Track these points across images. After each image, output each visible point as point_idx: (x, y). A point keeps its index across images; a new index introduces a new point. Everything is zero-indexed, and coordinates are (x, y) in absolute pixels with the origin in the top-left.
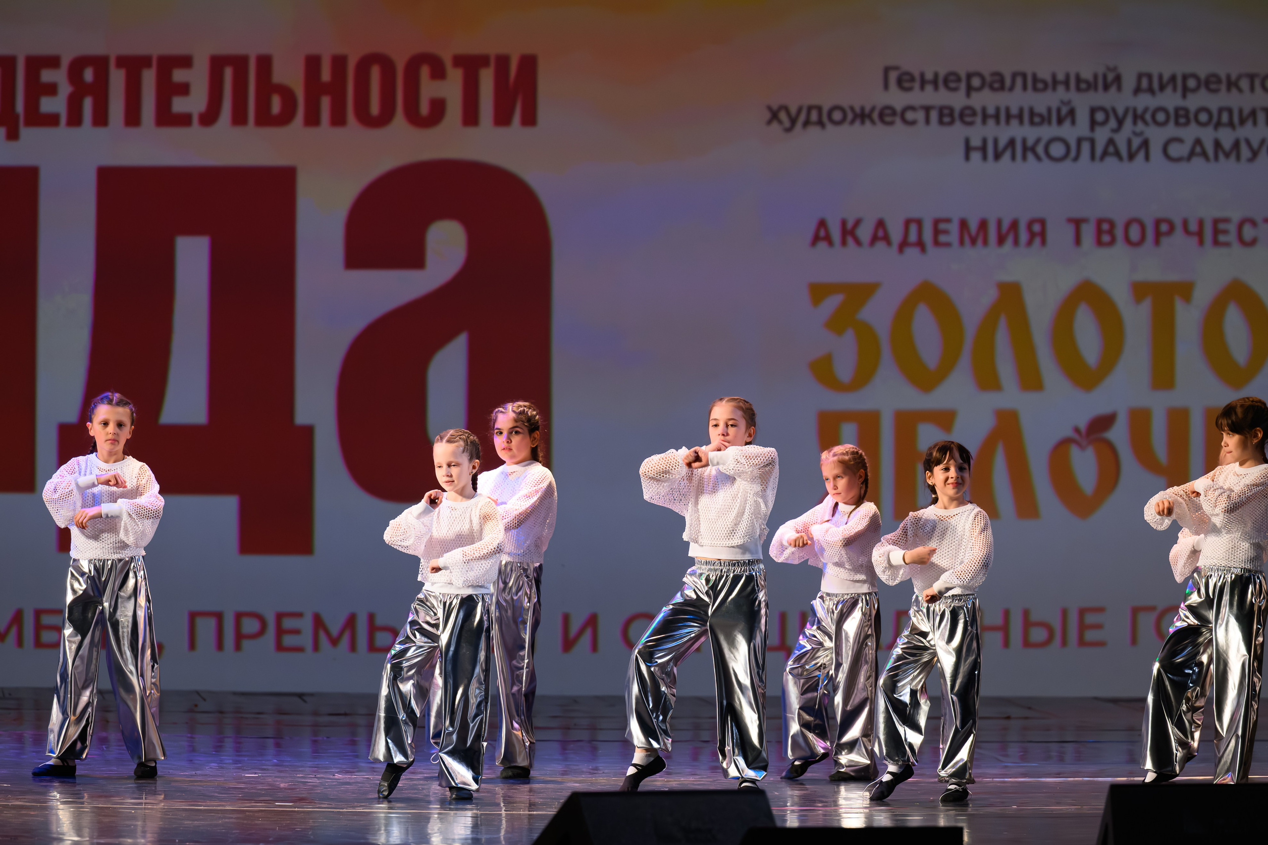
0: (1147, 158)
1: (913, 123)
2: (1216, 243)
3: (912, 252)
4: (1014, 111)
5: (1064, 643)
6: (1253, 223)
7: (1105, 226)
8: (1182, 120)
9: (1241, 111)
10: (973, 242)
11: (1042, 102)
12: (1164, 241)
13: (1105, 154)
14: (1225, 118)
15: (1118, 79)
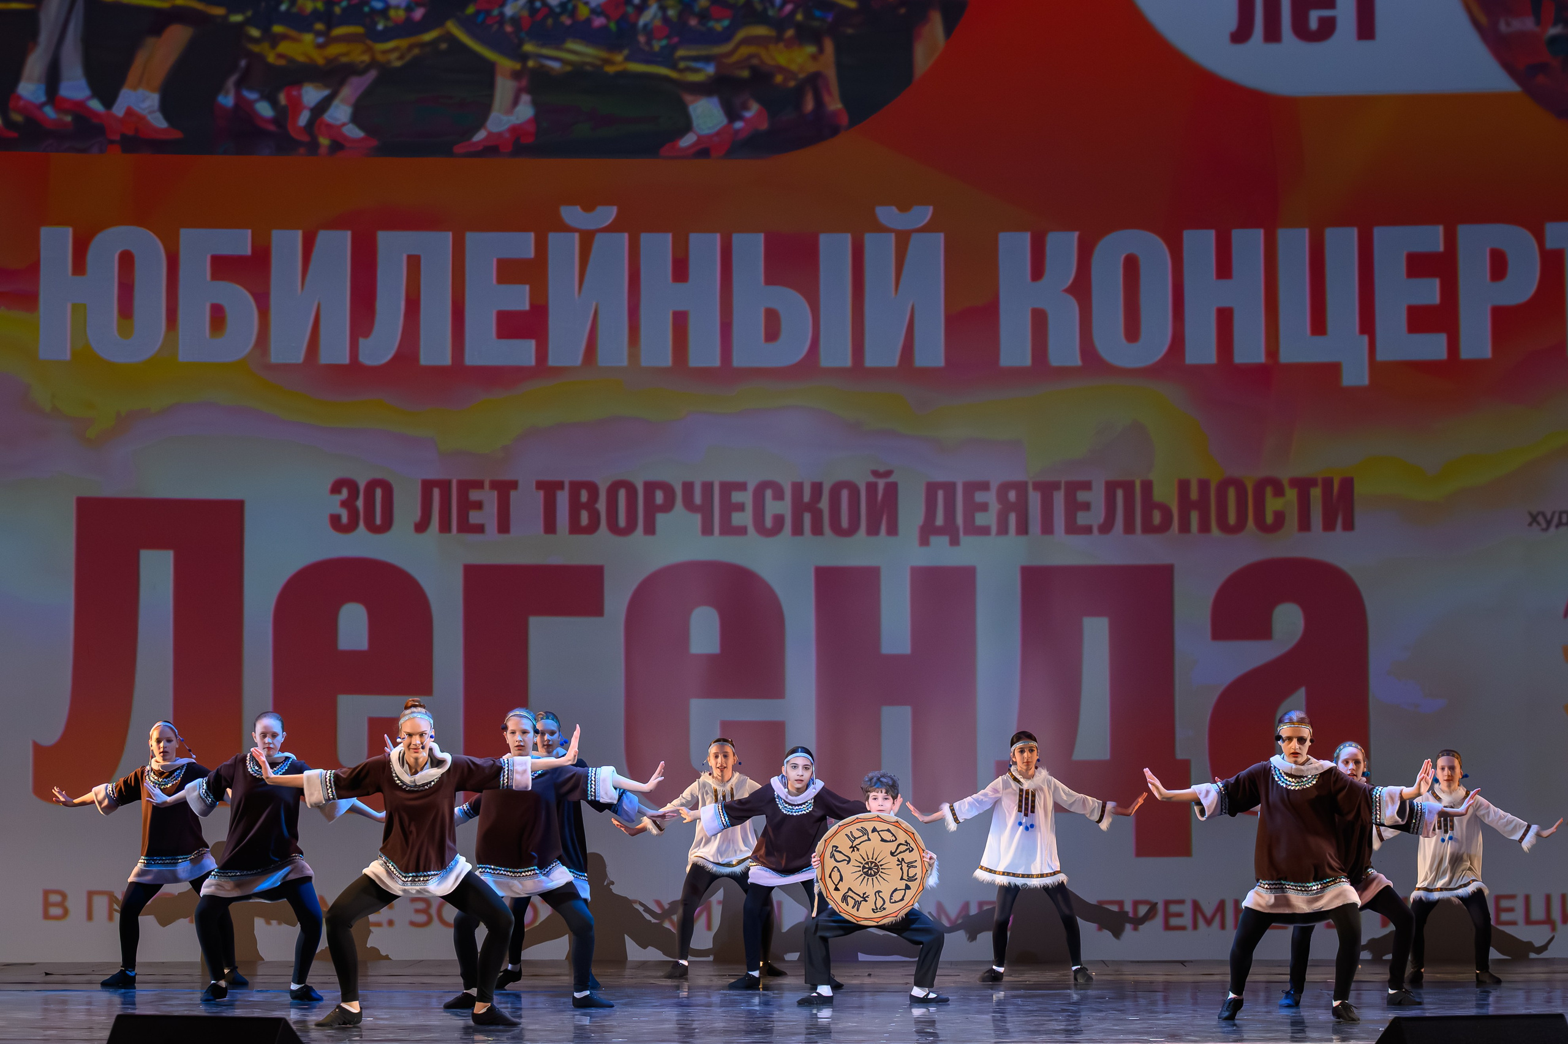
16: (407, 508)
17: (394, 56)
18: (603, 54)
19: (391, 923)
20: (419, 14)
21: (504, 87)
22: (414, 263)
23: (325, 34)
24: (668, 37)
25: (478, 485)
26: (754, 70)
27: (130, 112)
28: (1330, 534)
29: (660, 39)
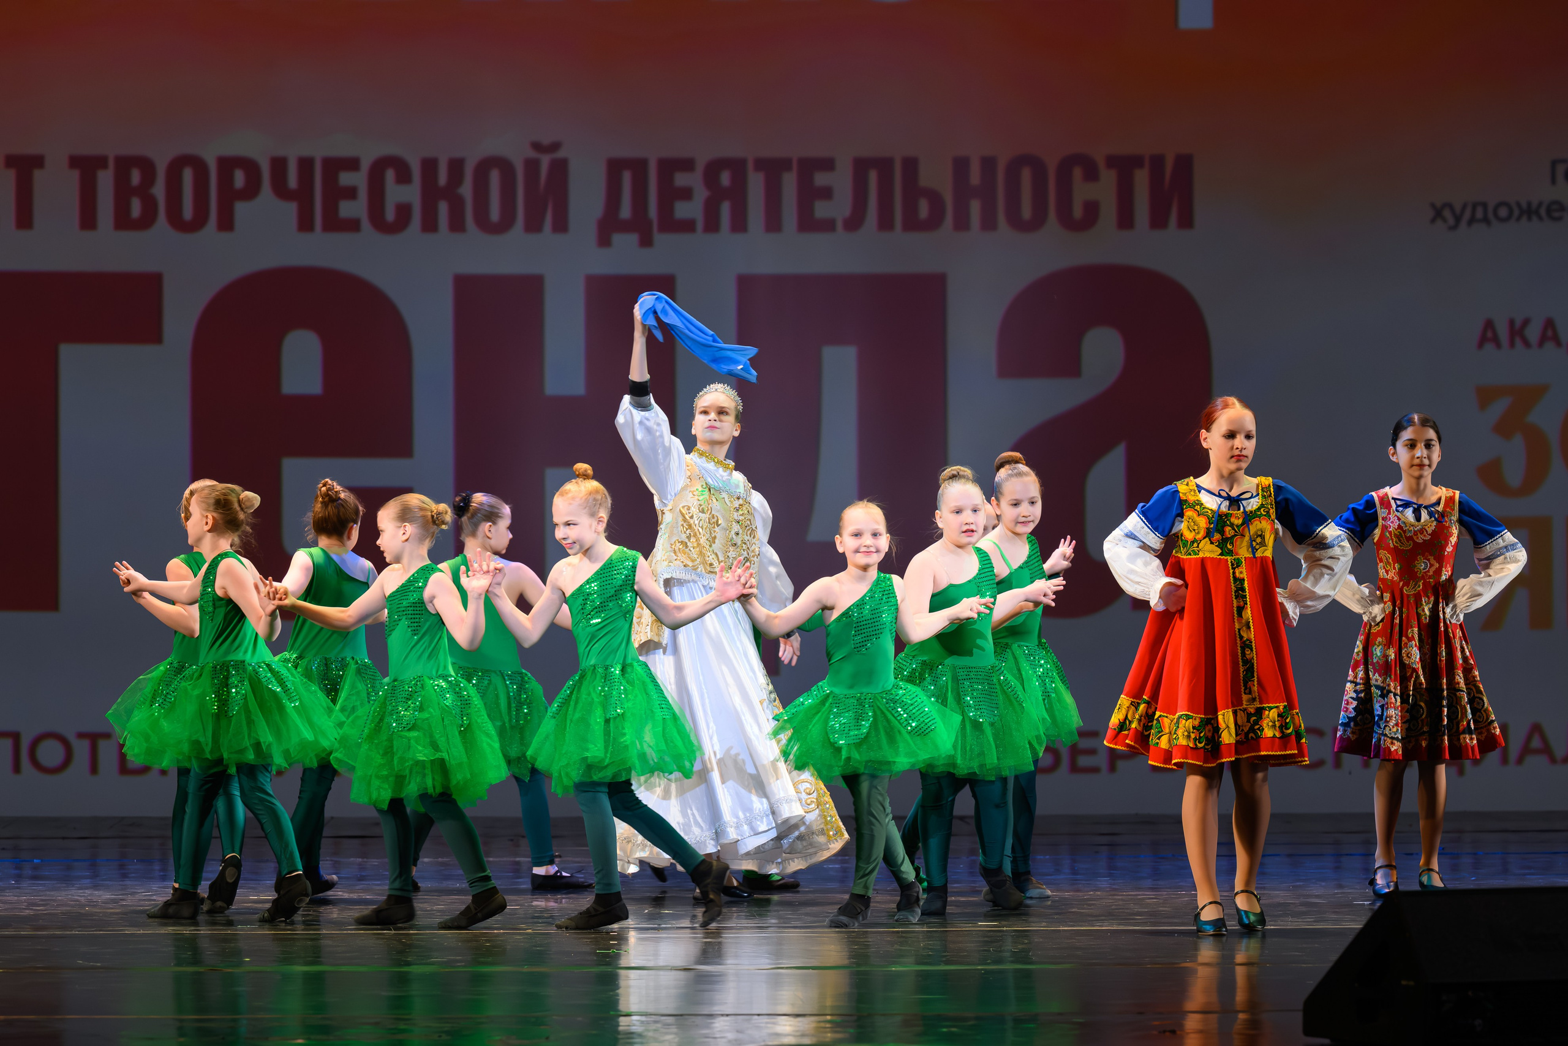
28: (1159, 233)
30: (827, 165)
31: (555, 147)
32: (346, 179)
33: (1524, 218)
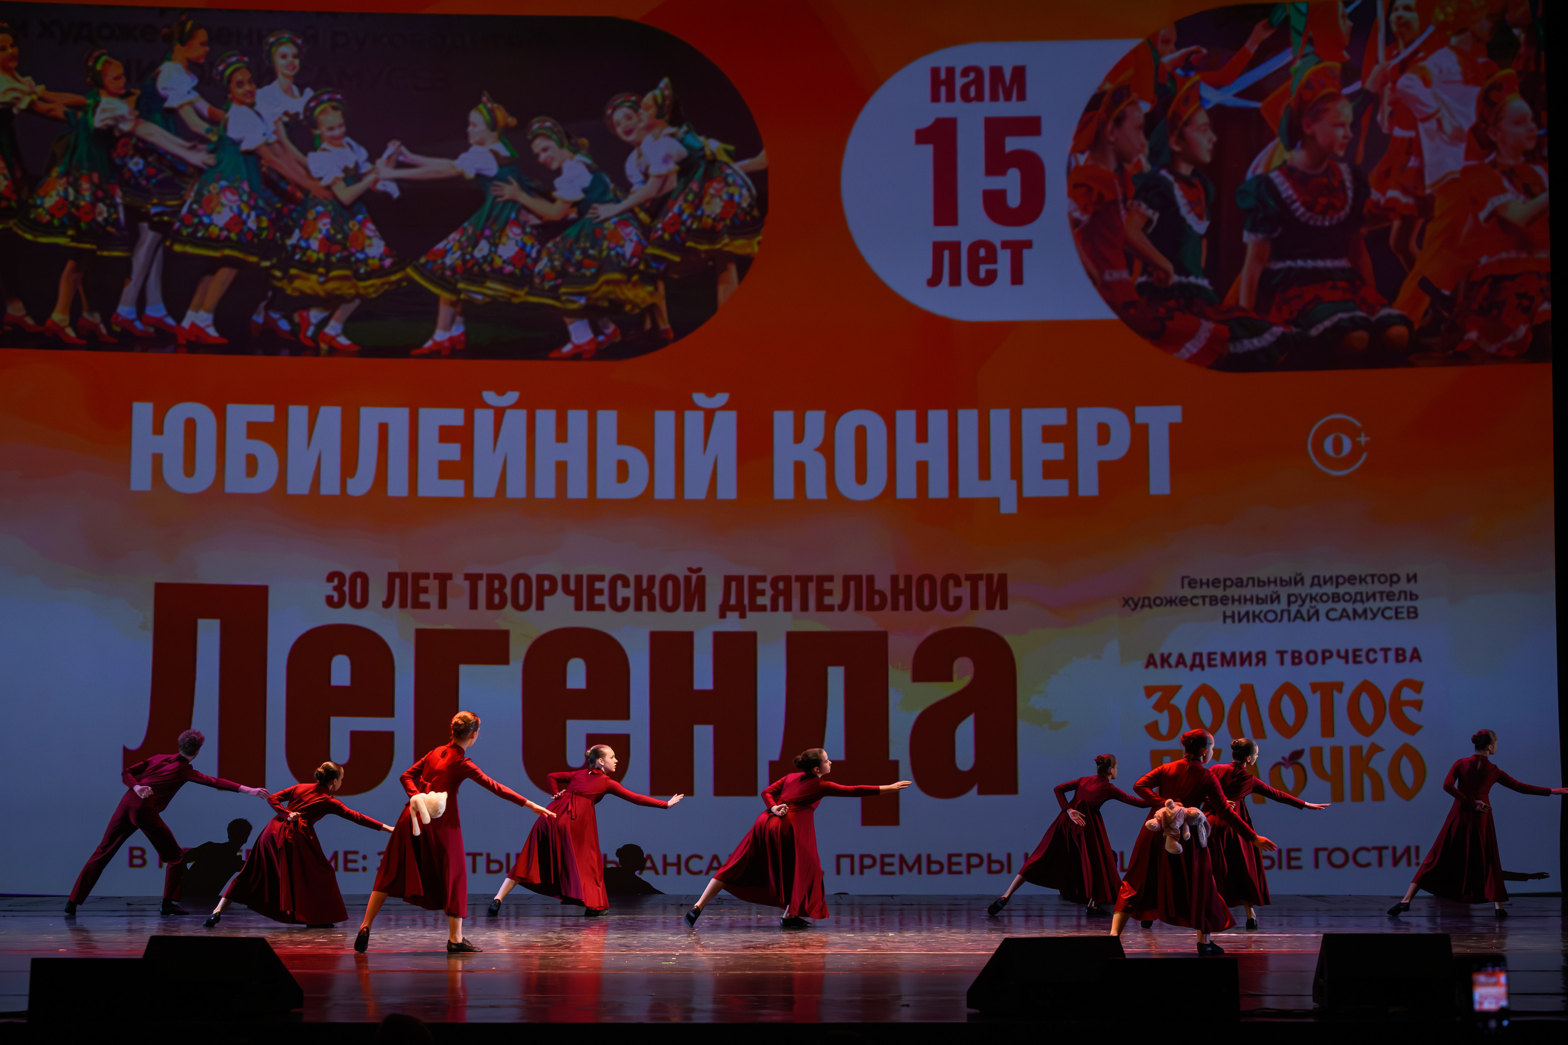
0: (1318, 619)
1: (1197, 604)
2: (1355, 662)
3: (1197, 670)
4: (1248, 597)
5: (1280, 867)
6: (1375, 652)
7: (1296, 655)
8: (1336, 599)
9: (1367, 593)
10: (1228, 664)
11: (1262, 592)
12: (1328, 661)
13: (1296, 617)
14: (1359, 598)
15: (1302, 579)
16: (378, 591)
17: (371, 290)
18: (511, 290)
19: (364, 869)
20: (388, 262)
21: (444, 312)
22: (383, 429)
23: (326, 275)
24: (556, 279)
25: (426, 576)
26: (612, 302)
27: (193, 325)
28: (991, 612)
29: (550, 280)
30: (830, 579)
31: (699, 570)
32: (598, 585)
33: (1168, 605)
